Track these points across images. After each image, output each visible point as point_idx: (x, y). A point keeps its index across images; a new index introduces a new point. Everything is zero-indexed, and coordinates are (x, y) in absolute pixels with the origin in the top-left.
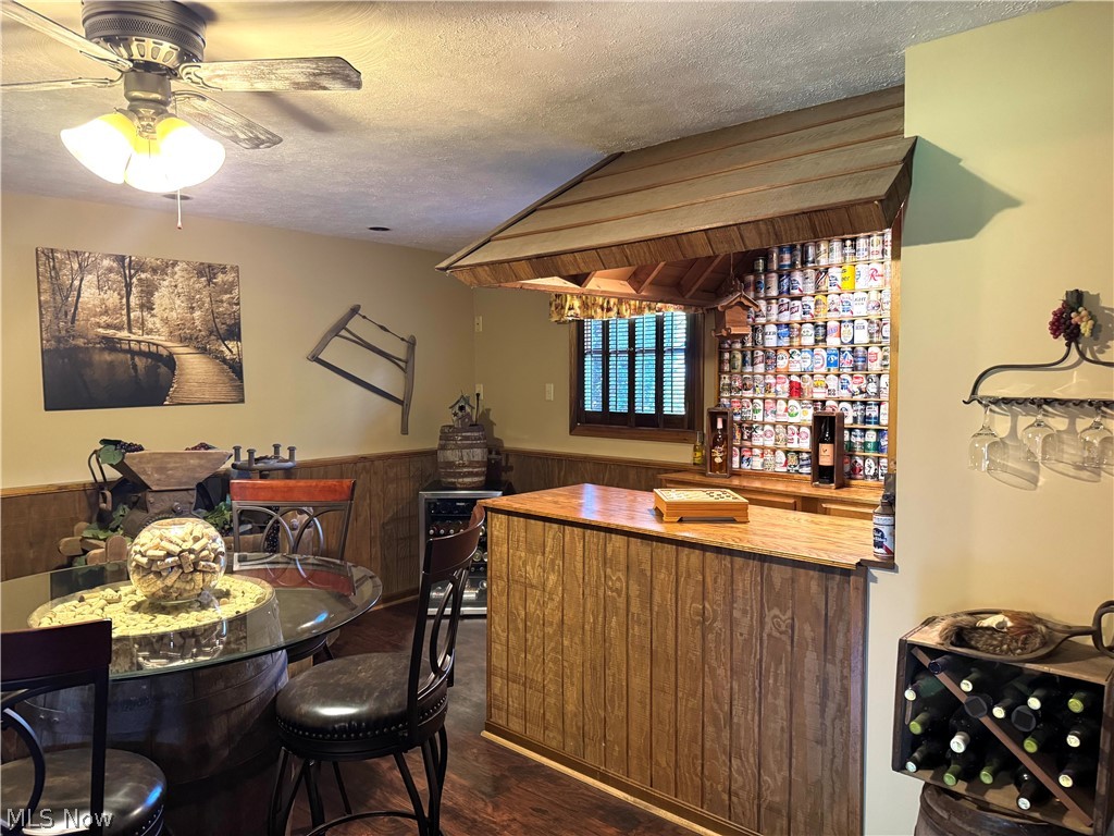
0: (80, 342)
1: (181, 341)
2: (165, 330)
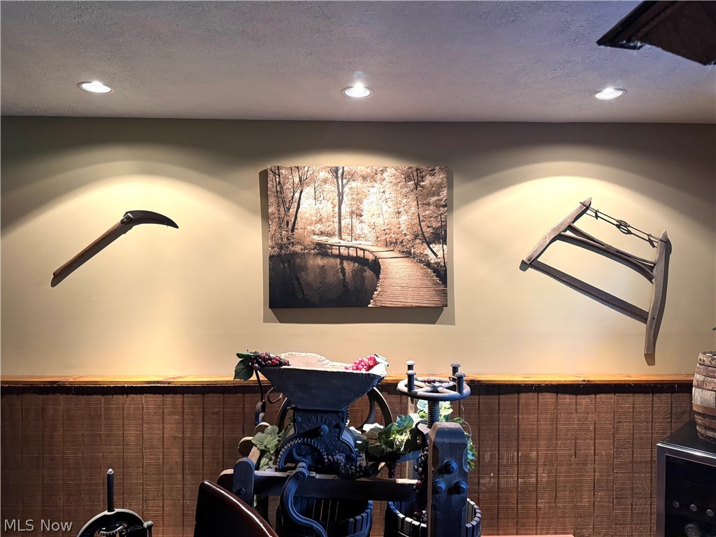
0: (298, 248)
1: (386, 246)
2: (372, 236)
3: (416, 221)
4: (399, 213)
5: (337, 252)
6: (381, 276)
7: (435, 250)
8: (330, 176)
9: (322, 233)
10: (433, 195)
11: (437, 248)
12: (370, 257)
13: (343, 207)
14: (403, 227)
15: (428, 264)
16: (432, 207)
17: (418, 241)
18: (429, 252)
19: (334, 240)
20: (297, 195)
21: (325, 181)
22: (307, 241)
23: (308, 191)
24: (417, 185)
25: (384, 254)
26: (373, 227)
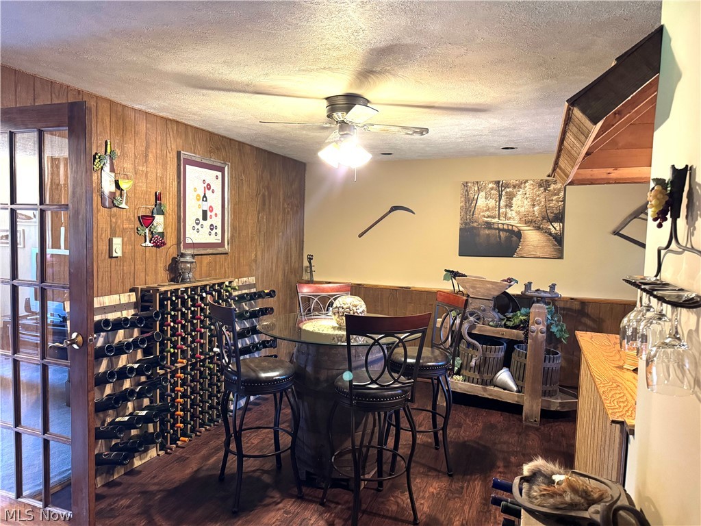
0: (475, 225)
1: (526, 223)
2: (517, 218)
3: (544, 210)
4: (534, 205)
5: (497, 227)
6: (522, 240)
7: (555, 226)
8: (495, 186)
9: (489, 217)
10: (555, 195)
11: (556, 225)
12: (516, 229)
13: (501, 202)
14: (536, 213)
15: (550, 234)
16: (554, 202)
17: (545, 221)
18: (551, 227)
19: (496, 220)
20: (476, 197)
21: (492, 189)
22: (480, 221)
23: (482, 194)
24: (545, 189)
25: (524, 228)
26: (518, 213)
